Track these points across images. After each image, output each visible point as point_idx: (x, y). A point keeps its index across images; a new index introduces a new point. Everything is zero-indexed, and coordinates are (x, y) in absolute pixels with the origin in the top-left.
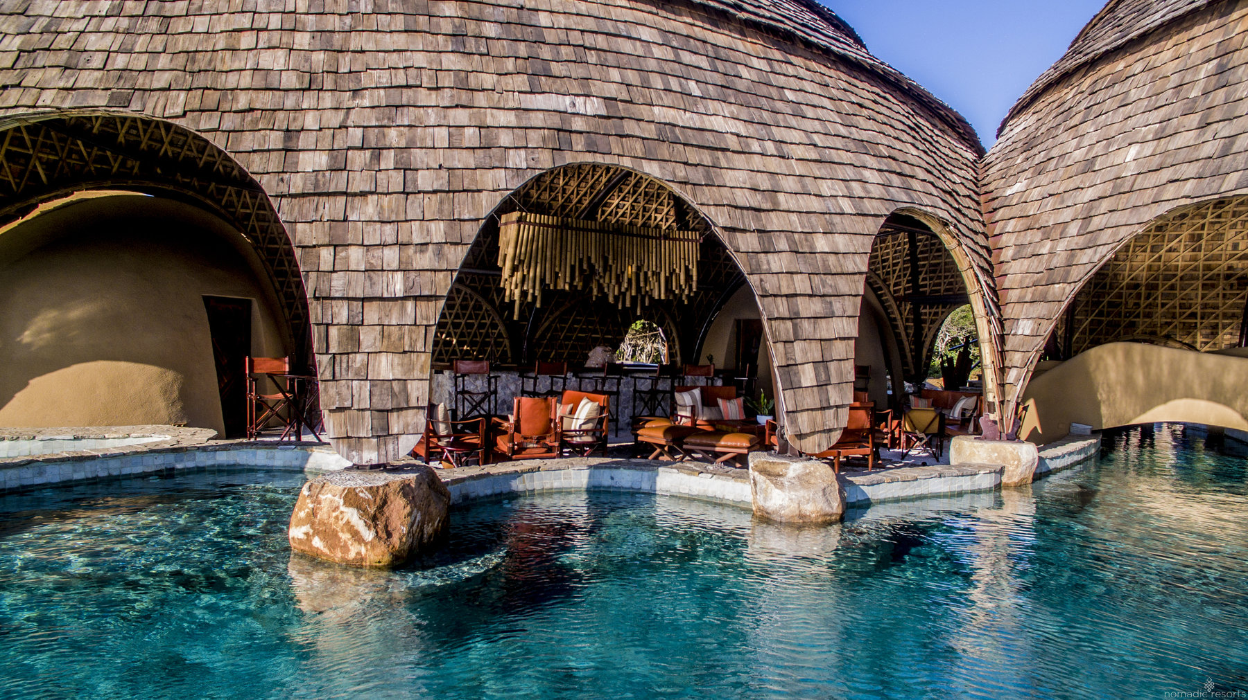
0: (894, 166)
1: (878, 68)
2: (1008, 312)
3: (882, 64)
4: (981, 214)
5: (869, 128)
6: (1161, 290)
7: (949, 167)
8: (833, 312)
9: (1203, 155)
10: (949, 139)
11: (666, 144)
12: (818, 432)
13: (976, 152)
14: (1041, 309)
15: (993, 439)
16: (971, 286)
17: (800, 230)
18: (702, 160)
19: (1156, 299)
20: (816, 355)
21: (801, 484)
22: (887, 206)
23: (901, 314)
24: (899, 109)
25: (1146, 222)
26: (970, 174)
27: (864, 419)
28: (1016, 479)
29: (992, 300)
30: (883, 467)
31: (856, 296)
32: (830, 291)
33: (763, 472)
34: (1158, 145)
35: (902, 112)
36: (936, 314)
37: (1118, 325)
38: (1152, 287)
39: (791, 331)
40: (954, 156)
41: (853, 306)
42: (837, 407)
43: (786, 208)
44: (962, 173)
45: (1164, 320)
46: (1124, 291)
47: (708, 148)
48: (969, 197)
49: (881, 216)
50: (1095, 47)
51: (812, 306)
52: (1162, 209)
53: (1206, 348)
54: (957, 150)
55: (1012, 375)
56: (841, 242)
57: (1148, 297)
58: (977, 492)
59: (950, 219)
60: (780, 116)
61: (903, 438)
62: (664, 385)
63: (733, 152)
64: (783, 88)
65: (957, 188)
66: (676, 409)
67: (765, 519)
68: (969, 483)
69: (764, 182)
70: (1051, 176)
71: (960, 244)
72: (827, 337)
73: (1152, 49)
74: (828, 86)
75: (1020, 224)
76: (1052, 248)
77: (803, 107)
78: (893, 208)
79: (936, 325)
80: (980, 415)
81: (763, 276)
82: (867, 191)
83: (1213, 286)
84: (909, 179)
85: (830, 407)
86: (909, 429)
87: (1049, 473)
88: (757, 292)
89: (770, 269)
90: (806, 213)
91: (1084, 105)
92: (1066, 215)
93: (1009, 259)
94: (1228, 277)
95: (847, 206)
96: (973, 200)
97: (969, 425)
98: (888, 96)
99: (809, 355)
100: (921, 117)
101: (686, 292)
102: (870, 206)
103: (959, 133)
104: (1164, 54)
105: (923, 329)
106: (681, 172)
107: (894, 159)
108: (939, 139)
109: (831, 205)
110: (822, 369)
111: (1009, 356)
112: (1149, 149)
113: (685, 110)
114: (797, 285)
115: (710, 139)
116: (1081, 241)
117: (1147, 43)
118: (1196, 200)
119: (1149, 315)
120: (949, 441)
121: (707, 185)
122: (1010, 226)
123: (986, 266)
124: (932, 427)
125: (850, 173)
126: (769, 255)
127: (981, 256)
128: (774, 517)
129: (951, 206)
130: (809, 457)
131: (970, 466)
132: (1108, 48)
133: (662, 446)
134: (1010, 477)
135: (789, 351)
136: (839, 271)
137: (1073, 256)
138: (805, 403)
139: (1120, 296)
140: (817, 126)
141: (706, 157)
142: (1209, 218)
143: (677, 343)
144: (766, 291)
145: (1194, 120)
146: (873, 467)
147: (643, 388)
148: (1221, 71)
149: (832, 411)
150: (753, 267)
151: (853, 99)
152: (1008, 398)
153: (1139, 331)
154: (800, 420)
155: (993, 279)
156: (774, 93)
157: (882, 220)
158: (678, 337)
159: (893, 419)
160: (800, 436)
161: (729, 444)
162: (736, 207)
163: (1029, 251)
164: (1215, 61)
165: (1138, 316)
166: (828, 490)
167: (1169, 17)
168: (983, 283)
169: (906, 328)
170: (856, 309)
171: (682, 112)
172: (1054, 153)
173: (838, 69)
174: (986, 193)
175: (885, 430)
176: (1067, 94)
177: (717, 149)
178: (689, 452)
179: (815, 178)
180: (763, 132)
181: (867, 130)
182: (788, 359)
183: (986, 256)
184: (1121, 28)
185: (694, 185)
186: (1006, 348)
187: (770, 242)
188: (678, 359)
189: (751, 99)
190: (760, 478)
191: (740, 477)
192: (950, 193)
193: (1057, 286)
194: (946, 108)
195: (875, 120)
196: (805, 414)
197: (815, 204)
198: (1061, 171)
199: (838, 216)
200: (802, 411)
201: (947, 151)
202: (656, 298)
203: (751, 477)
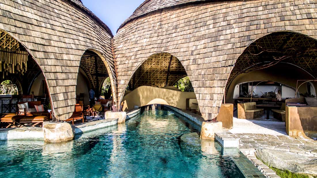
0: (88, 37)
1: (85, 9)
2: (118, 78)
3: (86, 8)
4: (112, 52)
5: (81, 25)
6: (152, 74)
7: (104, 39)
8: (69, 78)
9: (158, 43)
10: (104, 32)
11: (6, 18)
12: (65, 114)
13: (111, 36)
14: (126, 77)
15: (116, 111)
16: (109, 71)
17: (58, 52)
18: (22, 26)
19: (151, 76)
20: (64, 91)
21: (60, 130)
22: (86, 48)
23: (93, 79)
24: (90, 21)
25: (148, 57)
26: (109, 42)
27: (80, 108)
28: (121, 121)
29: (114, 75)
30: (87, 122)
31: (76, 73)
32: (68, 71)
33: (47, 128)
34: (150, 39)
35: (91, 22)
36: (102, 79)
37: (144, 82)
38: (150, 73)
39: (55, 83)
40: (105, 36)
41: (75, 76)
42: (71, 106)
43: (53, 45)
44: (107, 41)
45: (153, 81)
46: (145, 74)
47: (25, 22)
48: (109, 47)
49: (84, 50)
50: (138, 14)
51: (62, 76)
52: (151, 54)
53: (160, 87)
54: (106, 35)
55: (119, 95)
56: (72, 57)
57: (150, 75)
58: (112, 126)
59: (103, 53)
60: (52, 17)
61: (93, 113)
62: (14, 102)
63: (35, 25)
64: (54, 8)
65: (106, 45)
66: (19, 110)
67: (49, 142)
68: (110, 124)
69: (46, 37)
70: (128, 44)
71: (106, 60)
72: (67, 85)
73: (149, 17)
74: (69, 11)
75: (121, 56)
76: (128, 62)
77: (61, 15)
78: (87, 48)
79: (102, 82)
80: (112, 105)
81: (45, 66)
82: (80, 43)
83: (161, 73)
84: (92, 41)
85: (69, 106)
86: (94, 110)
87: (129, 119)
88: (43, 71)
89: (48, 64)
90: (60, 47)
91: (135, 28)
92: (131, 54)
93: (118, 65)
94: (164, 71)
95: (73, 46)
96: (110, 48)
97: (110, 108)
98: (87, 17)
99: (61, 90)
100: (97, 25)
101: (23, 71)
102: (80, 47)
103: (107, 31)
104: (150, 18)
105: (99, 83)
106: (13, 29)
107: (88, 35)
108: (102, 31)
109: (68, 46)
110: (66, 95)
111: (119, 89)
112: (148, 40)
113: (15, 8)
114: (57, 69)
115: (26, 20)
116: (135, 61)
117: (148, 16)
118: (157, 53)
119: (150, 79)
120: (105, 112)
121: (24, 35)
122: (119, 56)
123: (113, 66)
124: (100, 109)
125: (75, 37)
126: (48, 60)
127: (111, 63)
128: (52, 141)
129: (104, 49)
130: (63, 121)
131: (110, 119)
132: (140, 15)
133: (12, 123)
134: (120, 121)
135: (55, 89)
136: (71, 65)
137: (133, 64)
138: (60, 105)
139: (144, 75)
140: (65, 22)
141: (24, 26)
142: (160, 58)
143: (21, 88)
144: (46, 71)
145: (156, 35)
146: (84, 122)
147: (6, 103)
148: (161, 25)
149: (69, 107)
150: (42, 63)
151: (77, 16)
152: (119, 101)
153: (148, 83)
154: (59, 110)
155: (115, 69)
156: (51, 9)
157: (84, 52)
158: (22, 86)
159: (90, 108)
160: (59, 115)
161: (37, 120)
162: (36, 43)
163: (123, 62)
164: (160, 23)
165: (148, 80)
166: (69, 131)
167: (151, 11)
168: (112, 71)
169: (94, 83)
170: (76, 76)
171: (14, 8)
172: (129, 38)
173: (72, 6)
174: (113, 47)
175: (88, 111)
176: (131, 24)
177: (29, 23)
178: (23, 124)
179: (64, 37)
180: (46, 21)
181: (81, 26)
182: (54, 92)
183: (113, 63)
184: (143, 11)
185: (19, 34)
186: (118, 88)
187: (48, 55)
188: (22, 93)
189: (43, 10)
190: (46, 130)
191: (40, 130)
192: (103, 46)
193: (129, 72)
194: (104, 23)
195: (83, 23)
196: (61, 108)
197: (63, 45)
198: (130, 43)
199: (71, 49)
200: (60, 108)
201: (104, 35)
202: (11, 73)
203: (43, 130)
